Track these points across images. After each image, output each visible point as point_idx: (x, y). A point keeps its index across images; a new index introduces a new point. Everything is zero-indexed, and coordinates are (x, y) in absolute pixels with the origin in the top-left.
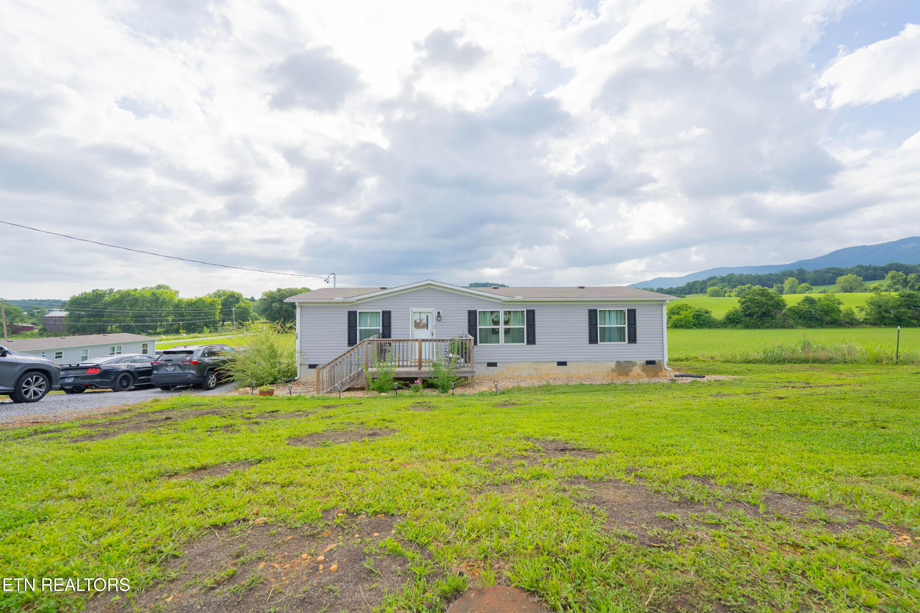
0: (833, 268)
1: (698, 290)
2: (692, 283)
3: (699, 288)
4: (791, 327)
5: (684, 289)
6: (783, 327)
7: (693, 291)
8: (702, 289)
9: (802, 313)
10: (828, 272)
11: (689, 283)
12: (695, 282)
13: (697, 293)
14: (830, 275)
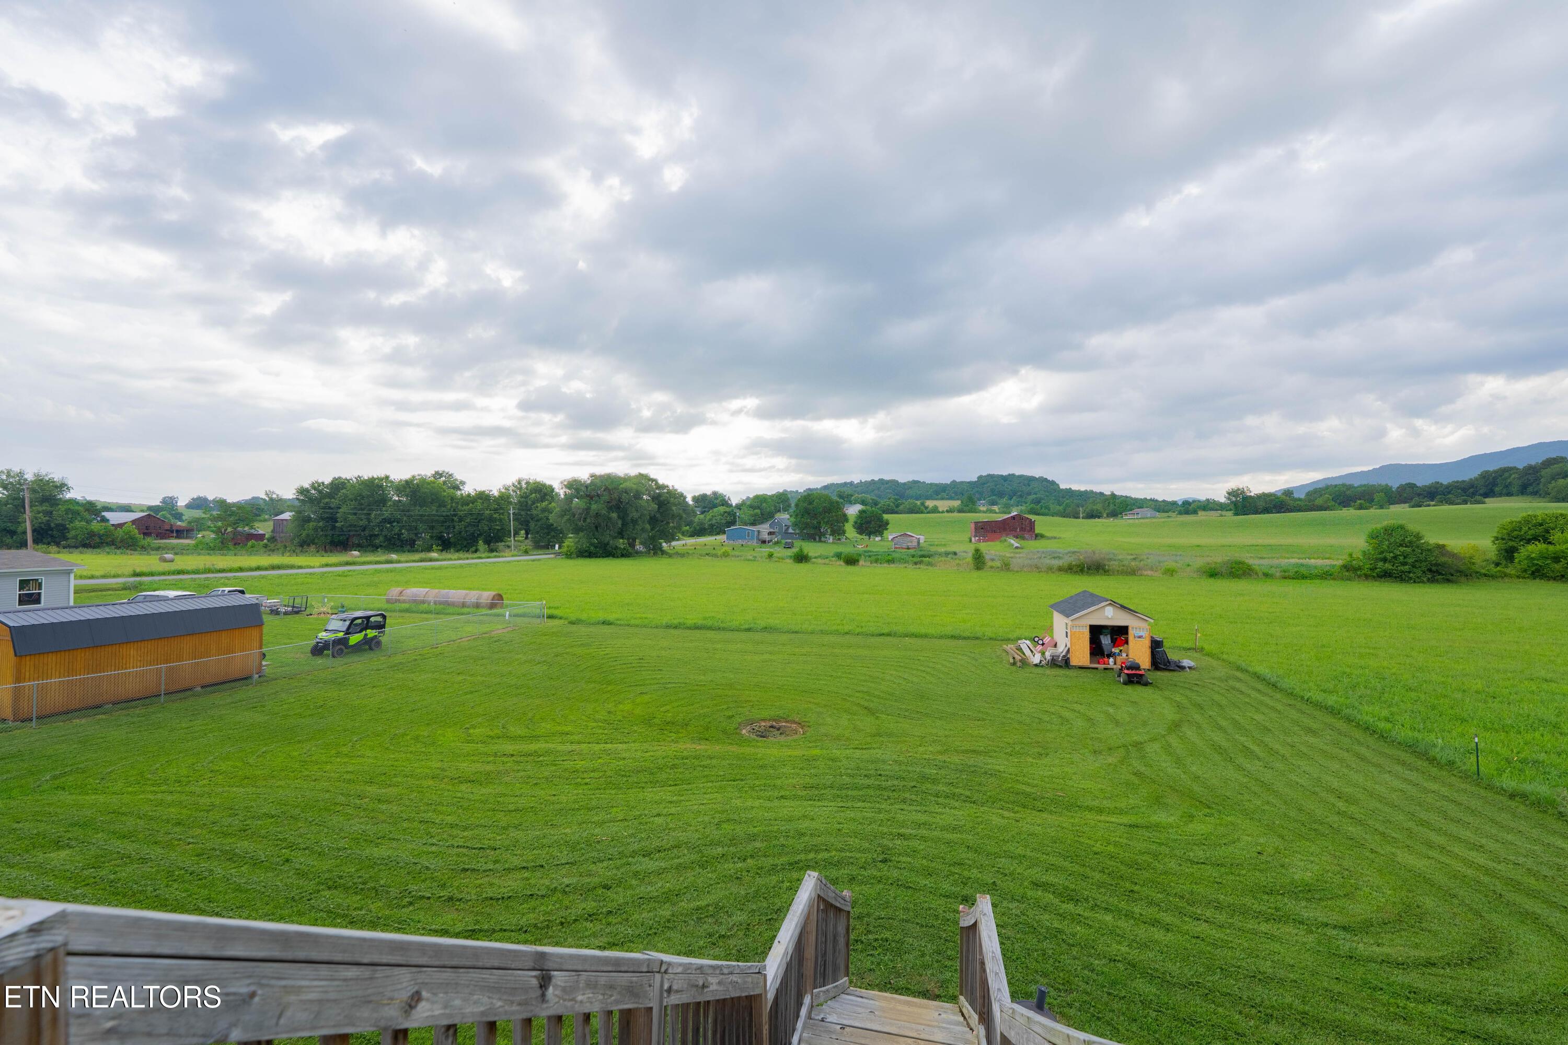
1: (1513, 488)
2: (1495, 472)
3: (1516, 482)
7: (1497, 489)
8: (1523, 486)
12: (1505, 470)
13: (1506, 494)
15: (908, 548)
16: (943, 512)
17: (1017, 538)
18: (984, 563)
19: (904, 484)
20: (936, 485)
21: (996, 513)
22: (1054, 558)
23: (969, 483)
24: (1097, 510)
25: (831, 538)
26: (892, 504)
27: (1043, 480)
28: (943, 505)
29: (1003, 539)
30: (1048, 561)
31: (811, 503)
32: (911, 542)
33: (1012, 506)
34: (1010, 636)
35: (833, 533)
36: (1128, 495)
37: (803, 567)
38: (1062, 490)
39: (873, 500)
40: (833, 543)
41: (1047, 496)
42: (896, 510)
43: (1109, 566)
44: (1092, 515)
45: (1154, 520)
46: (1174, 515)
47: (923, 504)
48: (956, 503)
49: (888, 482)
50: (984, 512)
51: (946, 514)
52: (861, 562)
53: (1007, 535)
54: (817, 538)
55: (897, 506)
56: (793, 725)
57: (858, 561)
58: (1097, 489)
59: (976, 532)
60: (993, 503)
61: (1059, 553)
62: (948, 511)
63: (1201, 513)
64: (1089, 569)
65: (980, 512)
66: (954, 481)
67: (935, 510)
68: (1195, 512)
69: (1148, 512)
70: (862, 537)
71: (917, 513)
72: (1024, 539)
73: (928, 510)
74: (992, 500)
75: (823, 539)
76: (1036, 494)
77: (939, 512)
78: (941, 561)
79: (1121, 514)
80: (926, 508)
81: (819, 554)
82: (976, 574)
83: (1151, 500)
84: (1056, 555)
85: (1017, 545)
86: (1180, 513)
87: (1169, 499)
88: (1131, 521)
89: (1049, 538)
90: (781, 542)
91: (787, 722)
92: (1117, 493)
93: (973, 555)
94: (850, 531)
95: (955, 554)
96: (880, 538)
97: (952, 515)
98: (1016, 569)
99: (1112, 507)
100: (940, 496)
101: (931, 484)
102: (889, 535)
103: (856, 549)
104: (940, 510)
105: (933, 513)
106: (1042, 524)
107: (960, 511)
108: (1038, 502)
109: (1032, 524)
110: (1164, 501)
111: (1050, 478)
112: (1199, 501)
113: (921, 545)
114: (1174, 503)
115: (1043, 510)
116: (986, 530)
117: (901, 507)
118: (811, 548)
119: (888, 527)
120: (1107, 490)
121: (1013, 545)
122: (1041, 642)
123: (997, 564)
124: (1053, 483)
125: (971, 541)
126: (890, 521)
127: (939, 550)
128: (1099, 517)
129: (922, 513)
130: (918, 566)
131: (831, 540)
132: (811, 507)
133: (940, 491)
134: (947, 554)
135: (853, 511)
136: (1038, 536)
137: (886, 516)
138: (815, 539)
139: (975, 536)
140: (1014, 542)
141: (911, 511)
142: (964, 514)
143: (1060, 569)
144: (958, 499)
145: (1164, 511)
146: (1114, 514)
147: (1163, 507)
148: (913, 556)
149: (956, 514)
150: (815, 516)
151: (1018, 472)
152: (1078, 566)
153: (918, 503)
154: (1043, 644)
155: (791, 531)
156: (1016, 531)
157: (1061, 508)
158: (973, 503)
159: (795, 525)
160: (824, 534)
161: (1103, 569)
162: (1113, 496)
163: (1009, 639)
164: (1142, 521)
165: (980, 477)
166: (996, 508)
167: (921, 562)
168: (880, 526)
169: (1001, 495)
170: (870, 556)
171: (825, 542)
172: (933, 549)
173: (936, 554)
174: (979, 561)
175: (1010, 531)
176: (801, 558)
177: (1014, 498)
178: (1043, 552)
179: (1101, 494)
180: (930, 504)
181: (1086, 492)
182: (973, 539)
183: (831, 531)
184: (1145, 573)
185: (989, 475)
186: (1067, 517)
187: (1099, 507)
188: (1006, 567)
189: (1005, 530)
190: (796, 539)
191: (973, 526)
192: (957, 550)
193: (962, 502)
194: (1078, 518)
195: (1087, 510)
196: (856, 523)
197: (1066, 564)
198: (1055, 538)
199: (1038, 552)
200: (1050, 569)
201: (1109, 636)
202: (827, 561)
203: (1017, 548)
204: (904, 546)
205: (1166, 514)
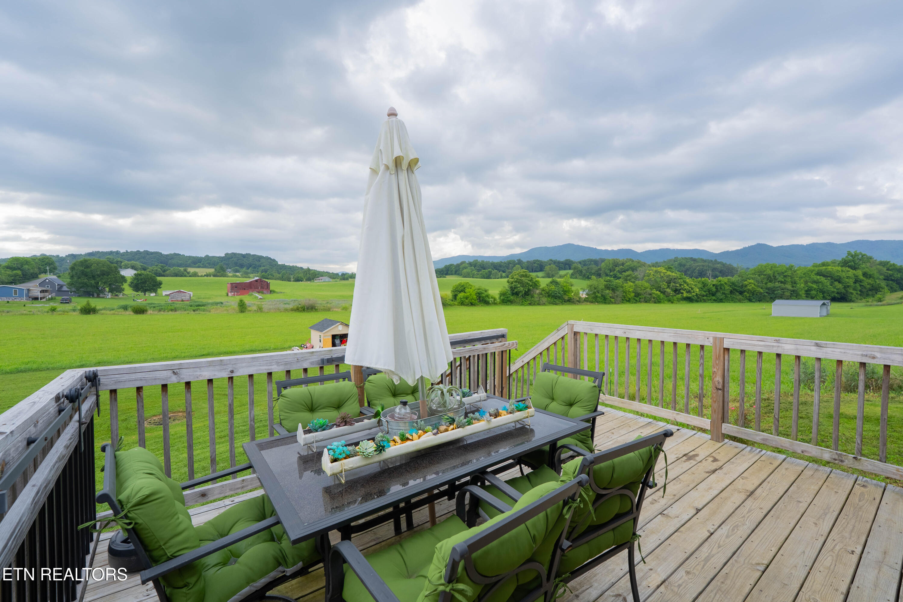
0: (537, 261)
1: (454, 272)
2: (448, 266)
3: (454, 270)
4: (544, 304)
5: (442, 271)
6: (539, 304)
7: (449, 272)
8: (456, 272)
9: (550, 292)
10: (535, 263)
11: (446, 265)
12: (451, 265)
13: (452, 274)
14: (536, 265)
15: (183, 301)
16: (202, 276)
17: (259, 293)
18: (246, 308)
19: (167, 255)
20: (193, 257)
21: (240, 277)
22: (285, 304)
23: (218, 257)
24: (301, 277)
25: (110, 294)
26: (159, 270)
27: (268, 258)
28: (202, 271)
29: (250, 293)
30: (282, 306)
31: (87, 267)
32: (185, 296)
33: (250, 273)
34: (285, 346)
35: (111, 291)
36: (315, 269)
37: (91, 317)
38: (280, 265)
39: (141, 266)
40: (111, 298)
41: (271, 268)
42: (163, 273)
43: (317, 307)
44: (298, 280)
45: (330, 283)
46: (338, 280)
47: (185, 270)
48: (212, 270)
49: (152, 253)
50: (231, 277)
51: (205, 278)
52: (149, 312)
53: (253, 291)
54: (95, 295)
55: (164, 271)
56: (179, 414)
57: (146, 311)
58: (299, 265)
59: (232, 289)
60: (237, 271)
61: (287, 301)
62: (205, 276)
63: (350, 280)
64: (308, 309)
65: (228, 276)
66: (207, 256)
67: (195, 275)
68: (347, 279)
69: (327, 279)
70: (138, 293)
71: (181, 276)
72: (263, 293)
73: (190, 274)
74: (236, 269)
75: (101, 295)
76: (264, 266)
77: (198, 276)
78: (214, 308)
79: (313, 279)
80: (188, 273)
81: (103, 307)
82: (242, 315)
83: (326, 272)
84: (286, 302)
85: (260, 297)
86: (341, 280)
87: (335, 272)
88: (319, 283)
89: (278, 293)
90: (55, 299)
91: (173, 413)
92: (311, 268)
93: (239, 304)
94: (128, 290)
95: (222, 303)
96: (154, 294)
97: (209, 278)
98: (266, 311)
99: (308, 275)
100: (197, 265)
101: (189, 257)
102: (164, 292)
103: (135, 303)
104: (200, 275)
105: (194, 276)
106: (274, 284)
107: (214, 276)
108: (266, 271)
109: (268, 285)
110: (333, 273)
111: (272, 258)
112: (348, 274)
113: (192, 298)
114: (337, 274)
115: (270, 276)
116: (237, 288)
117: (167, 272)
118: (94, 302)
119: (161, 286)
120: (305, 266)
121: (258, 297)
122: (305, 347)
123: (255, 308)
124: (274, 260)
125: (228, 295)
126: (163, 282)
127: (209, 302)
128: (302, 281)
129: (185, 276)
130: (196, 312)
131: (110, 296)
132: (88, 270)
133: (197, 262)
134: (217, 304)
135: (128, 273)
136: (271, 292)
137: (159, 278)
138: (93, 296)
139: (231, 292)
140: (259, 296)
141: (176, 275)
142: (218, 278)
143: (292, 310)
144: (213, 268)
145: (333, 278)
146: (309, 279)
147: (333, 276)
148: (191, 306)
149: (212, 278)
150: (94, 277)
151: (252, 253)
152: (302, 308)
153: (182, 269)
154: (307, 348)
155: (65, 288)
156: (258, 289)
157: (280, 275)
158: (224, 271)
159: (70, 284)
160: (103, 291)
161: (314, 309)
162: (309, 270)
163: (285, 348)
164: (324, 283)
165: (227, 254)
166: (238, 274)
167: (197, 310)
168: (154, 286)
169: (242, 266)
170: (154, 307)
171: (103, 297)
172: (205, 301)
173: (208, 304)
174: (242, 307)
175: (255, 289)
176: (88, 311)
177: (250, 268)
178: (278, 301)
179: (301, 268)
180: (191, 270)
181: (293, 266)
182: (230, 294)
183: (109, 289)
184: (334, 310)
185: (233, 253)
186: (284, 280)
187: (301, 275)
188: (260, 310)
189: (251, 288)
190: (72, 296)
191: (230, 285)
192: (223, 301)
193: (216, 270)
194: (290, 281)
195: (295, 277)
196: (132, 283)
197: (295, 307)
198: (282, 293)
199: (275, 301)
200: (286, 310)
201: (339, 339)
202: (112, 312)
203: (261, 299)
204: (180, 299)
205: (335, 280)
